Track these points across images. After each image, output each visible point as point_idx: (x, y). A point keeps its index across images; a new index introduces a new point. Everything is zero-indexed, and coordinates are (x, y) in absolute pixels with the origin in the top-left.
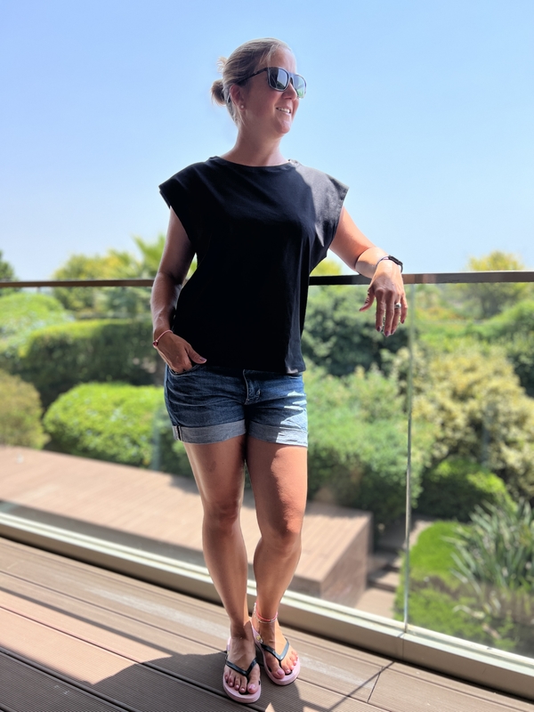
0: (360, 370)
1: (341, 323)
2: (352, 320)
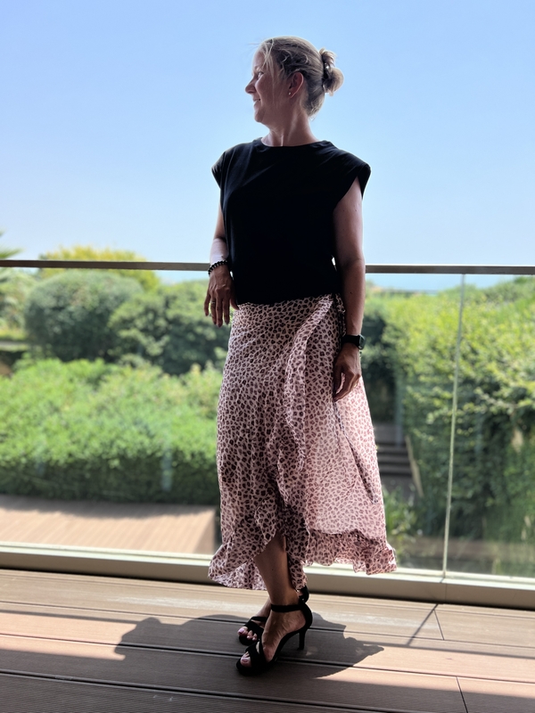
0: (196, 368)
1: (175, 322)
2: (186, 318)
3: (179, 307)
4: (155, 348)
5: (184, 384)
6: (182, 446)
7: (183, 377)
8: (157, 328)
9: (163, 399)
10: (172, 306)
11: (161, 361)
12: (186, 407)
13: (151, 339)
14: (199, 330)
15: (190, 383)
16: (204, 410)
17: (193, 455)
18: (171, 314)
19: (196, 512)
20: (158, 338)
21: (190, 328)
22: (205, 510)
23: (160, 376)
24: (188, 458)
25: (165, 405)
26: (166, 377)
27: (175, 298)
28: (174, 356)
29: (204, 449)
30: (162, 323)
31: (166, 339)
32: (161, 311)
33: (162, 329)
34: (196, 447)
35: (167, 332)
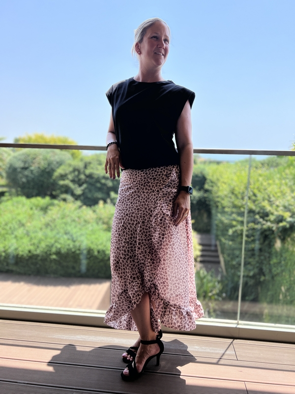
0: (101, 202)
1: (90, 176)
2: (96, 174)
3: (92, 168)
4: (78, 191)
5: (94, 211)
6: (93, 246)
7: (93, 207)
8: (80, 180)
9: (82, 220)
10: (88, 167)
11: (82, 198)
12: (95, 224)
13: (77, 186)
14: (103, 181)
15: (98, 211)
16: (105, 226)
17: (99, 252)
18: (88, 172)
19: (100, 283)
20: (80, 185)
21: (98, 180)
22: (105, 282)
23: (80, 207)
24: (96, 253)
25: (83, 223)
26: (84, 207)
27: (90, 163)
28: (89, 195)
29: (104, 249)
30: (82, 177)
31: (85, 186)
32: (82, 170)
33: (83, 181)
34: (101, 247)
35: (85, 182)
